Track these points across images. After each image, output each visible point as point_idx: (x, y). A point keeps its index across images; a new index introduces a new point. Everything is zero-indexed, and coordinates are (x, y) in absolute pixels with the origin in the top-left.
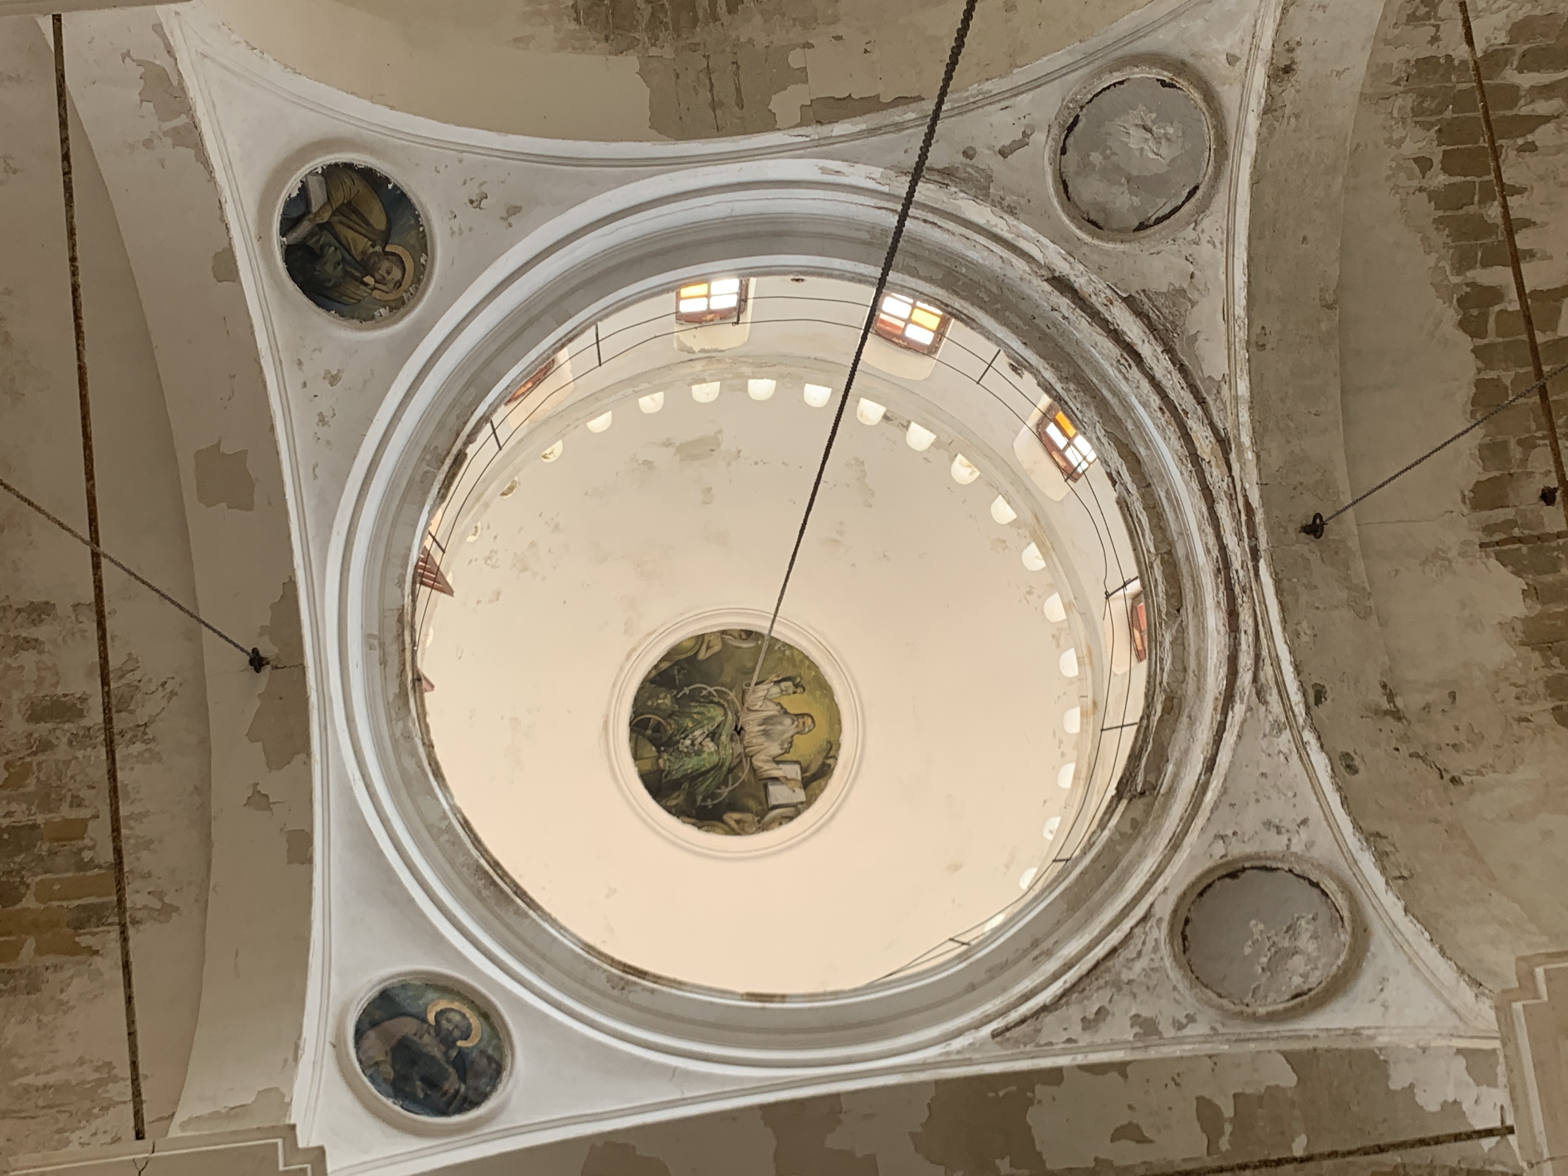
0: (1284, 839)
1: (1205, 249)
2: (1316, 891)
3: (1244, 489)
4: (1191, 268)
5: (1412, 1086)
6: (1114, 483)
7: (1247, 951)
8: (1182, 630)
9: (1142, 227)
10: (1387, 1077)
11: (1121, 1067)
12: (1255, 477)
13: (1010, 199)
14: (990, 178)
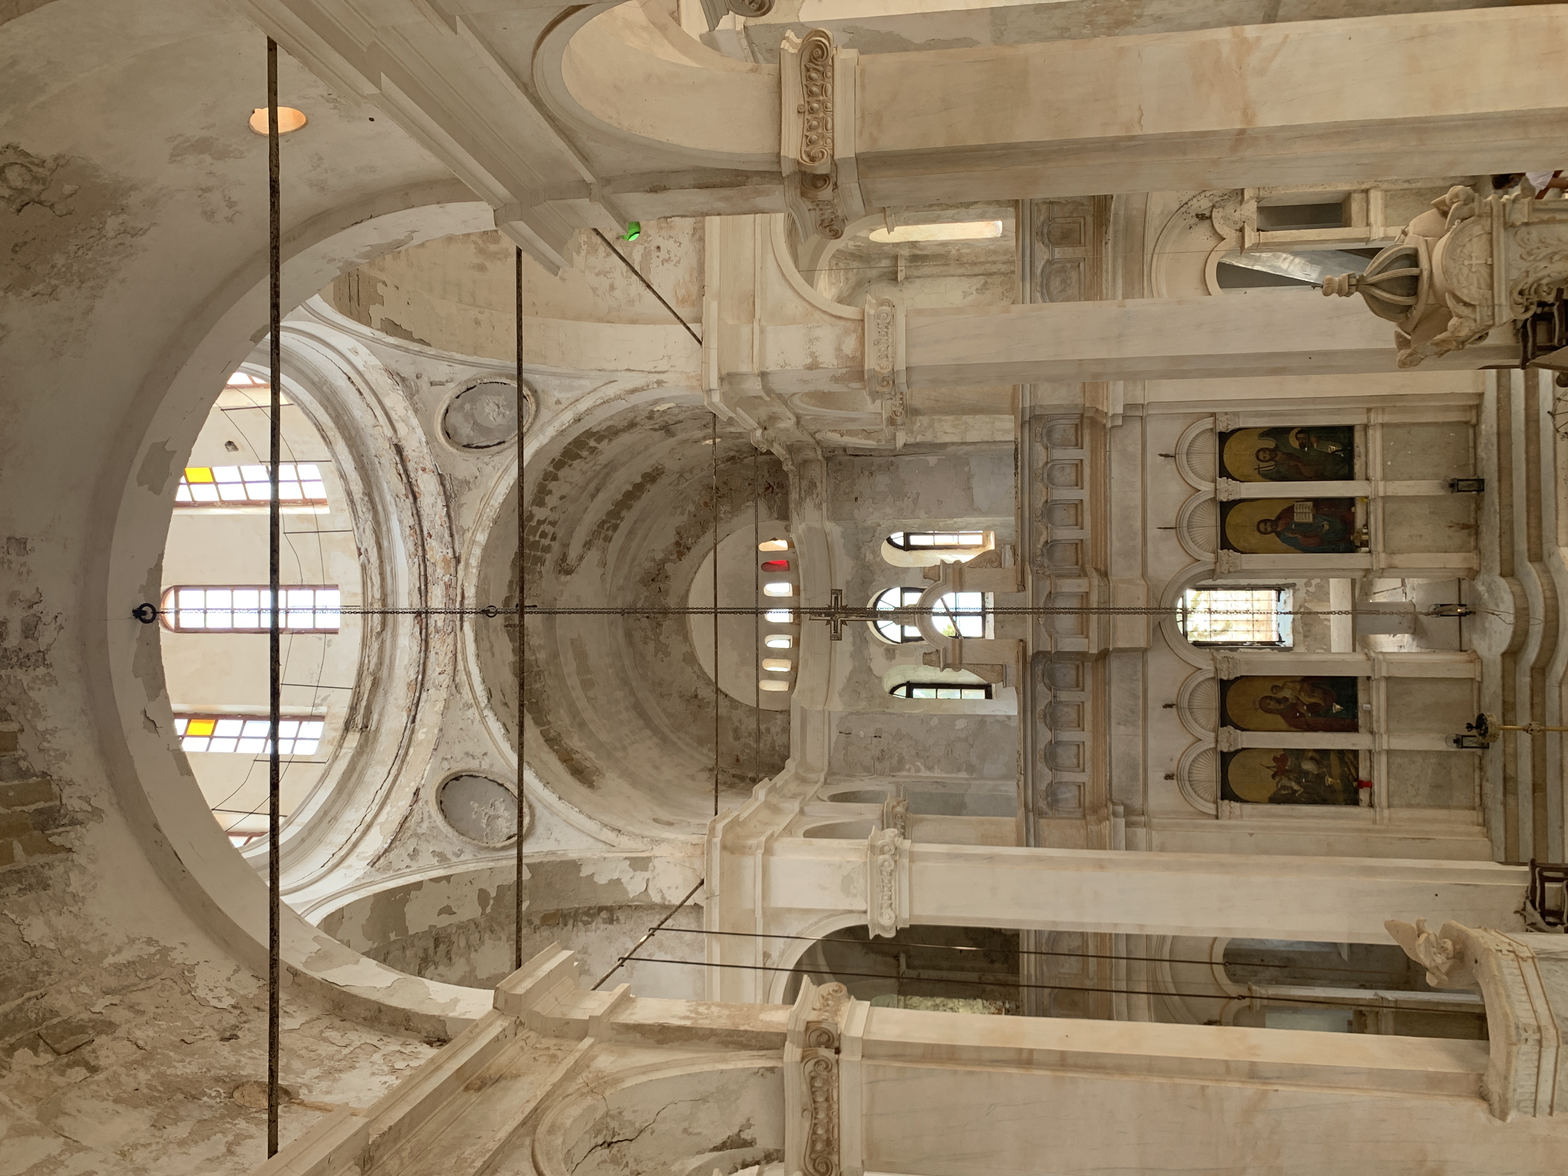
0: (477, 762)
1: (488, 469)
2: (501, 788)
3: (462, 584)
4: (478, 474)
5: (593, 874)
7: (474, 817)
8: (383, 642)
9: (468, 446)
10: (579, 871)
11: (448, 878)
12: (474, 581)
13: (420, 405)
14: (417, 392)
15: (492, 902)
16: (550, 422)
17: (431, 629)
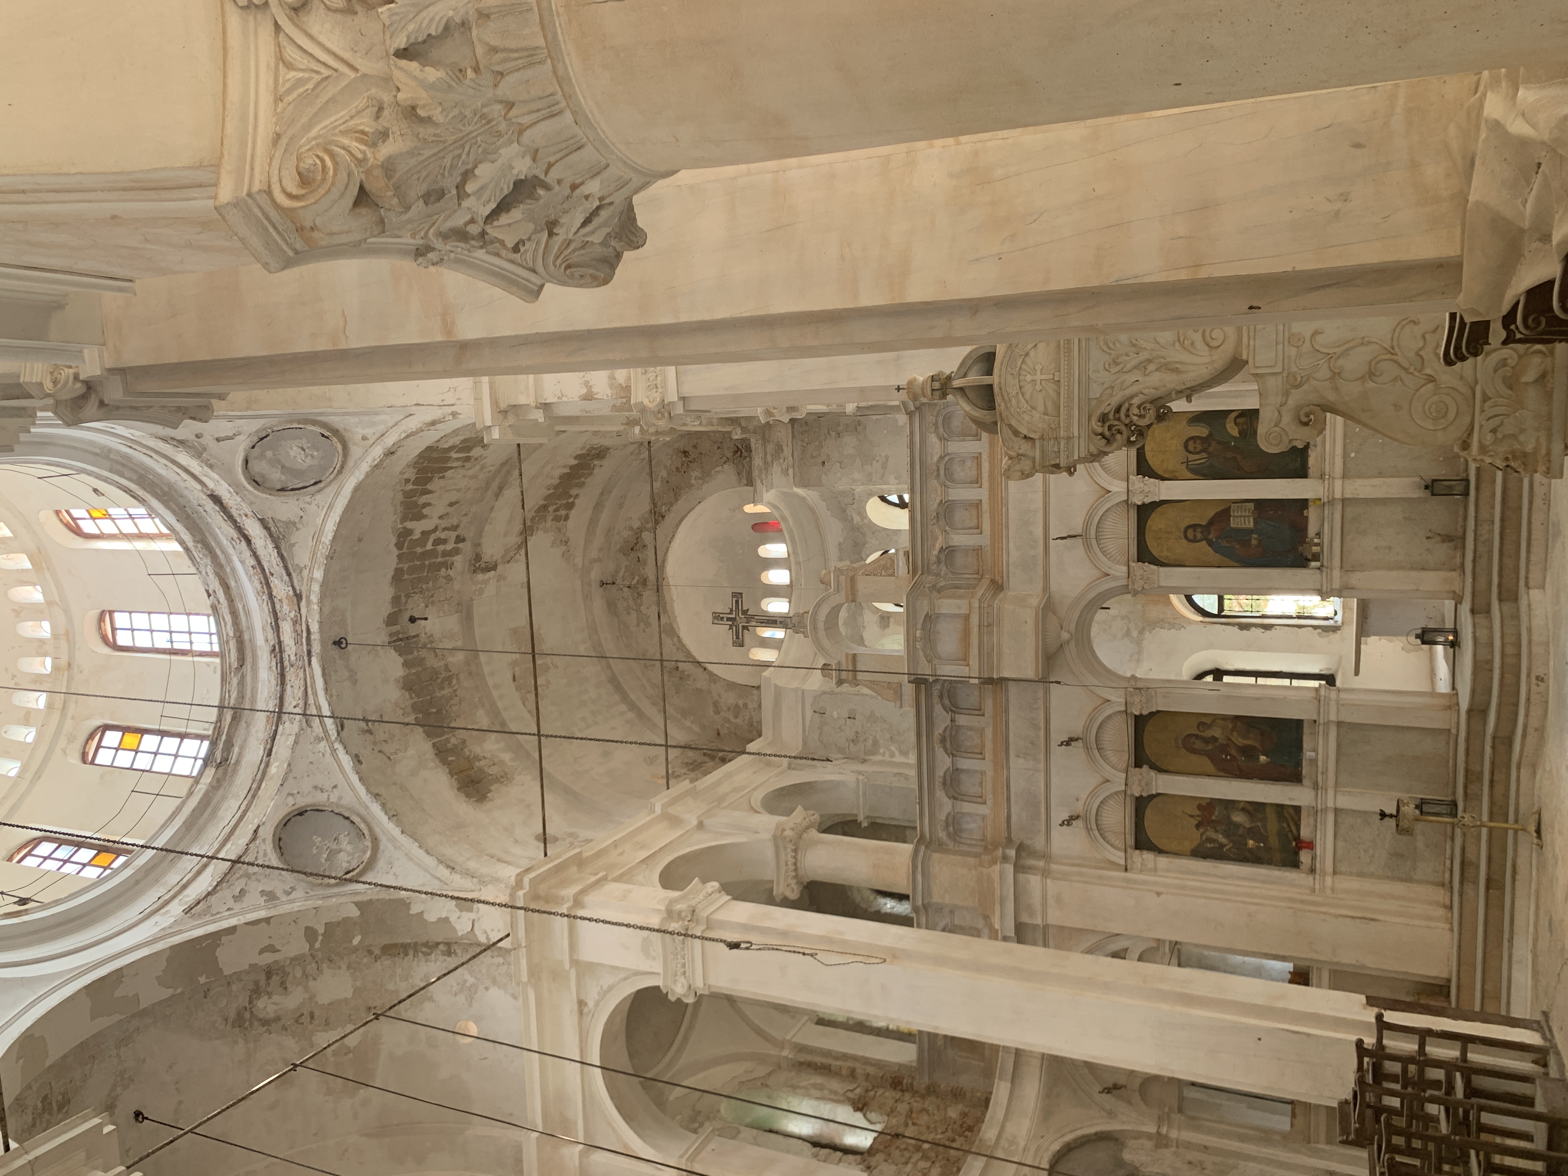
0: (325, 795)
1: (313, 507)
2: (347, 822)
3: (307, 621)
4: (302, 514)
5: (422, 912)
6: (209, 595)
7: (315, 851)
9: (283, 490)
10: (409, 909)
11: (267, 920)
12: (317, 617)
13: (212, 461)
14: (205, 449)
15: (320, 938)
16: (362, 458)
17: (286, 663)
